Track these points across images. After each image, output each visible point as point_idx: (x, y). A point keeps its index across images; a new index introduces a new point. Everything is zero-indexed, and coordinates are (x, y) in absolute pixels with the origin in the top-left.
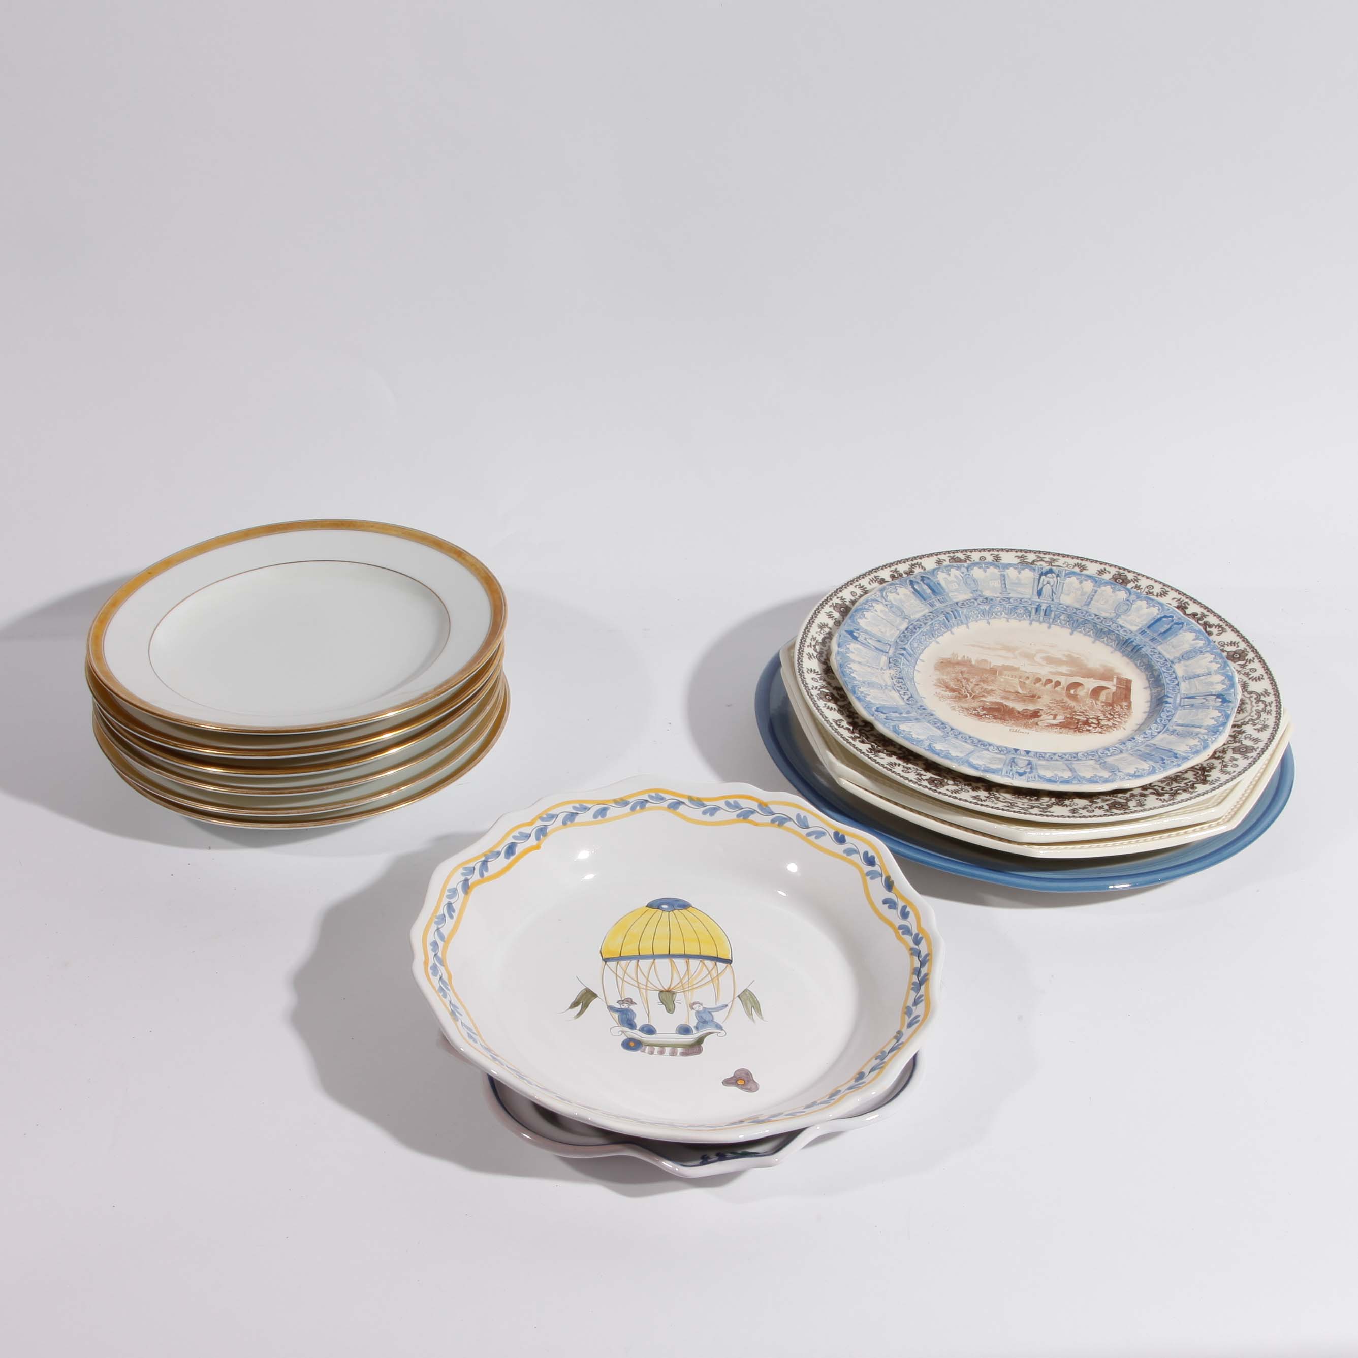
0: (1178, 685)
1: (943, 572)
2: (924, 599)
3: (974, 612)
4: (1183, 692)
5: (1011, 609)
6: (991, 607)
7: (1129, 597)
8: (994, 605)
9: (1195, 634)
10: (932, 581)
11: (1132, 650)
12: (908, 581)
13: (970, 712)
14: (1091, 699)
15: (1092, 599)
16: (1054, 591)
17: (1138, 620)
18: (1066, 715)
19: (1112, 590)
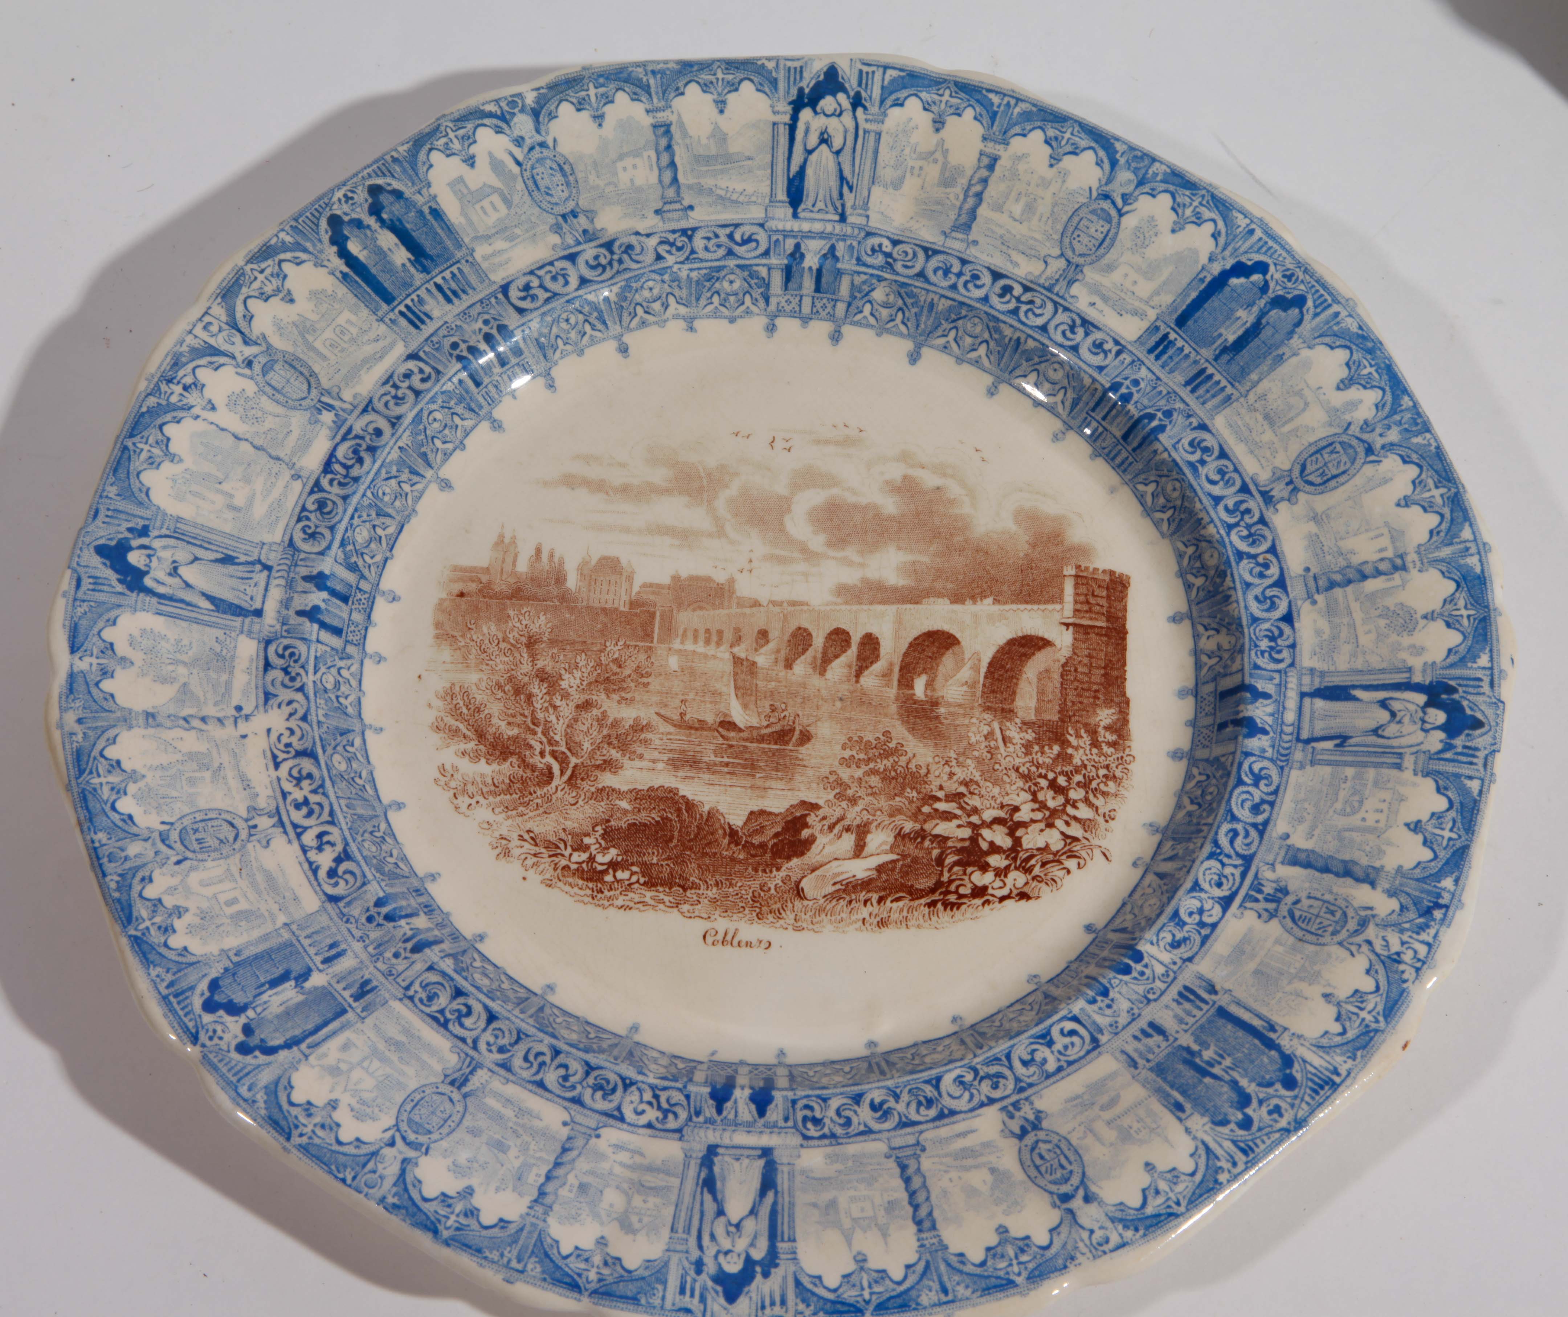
0: (1288, 618)
1: (449, 153)
2: (388, 298)
3: (567, 320)
4: (1306, 660)
5: (698, 282)
6: (627, 287)
7: (1109, 181)
8: (637, 278)
9: (1342, 355)
10: (409, 204)
11: (1125, 437)
12: (324, 224)
13: (564, 862)
14: (988, 716)
15: (979, 196)
16: (847, 173)
17: (1144, 288)
18: (899, 820)
19: (1048, 150)
